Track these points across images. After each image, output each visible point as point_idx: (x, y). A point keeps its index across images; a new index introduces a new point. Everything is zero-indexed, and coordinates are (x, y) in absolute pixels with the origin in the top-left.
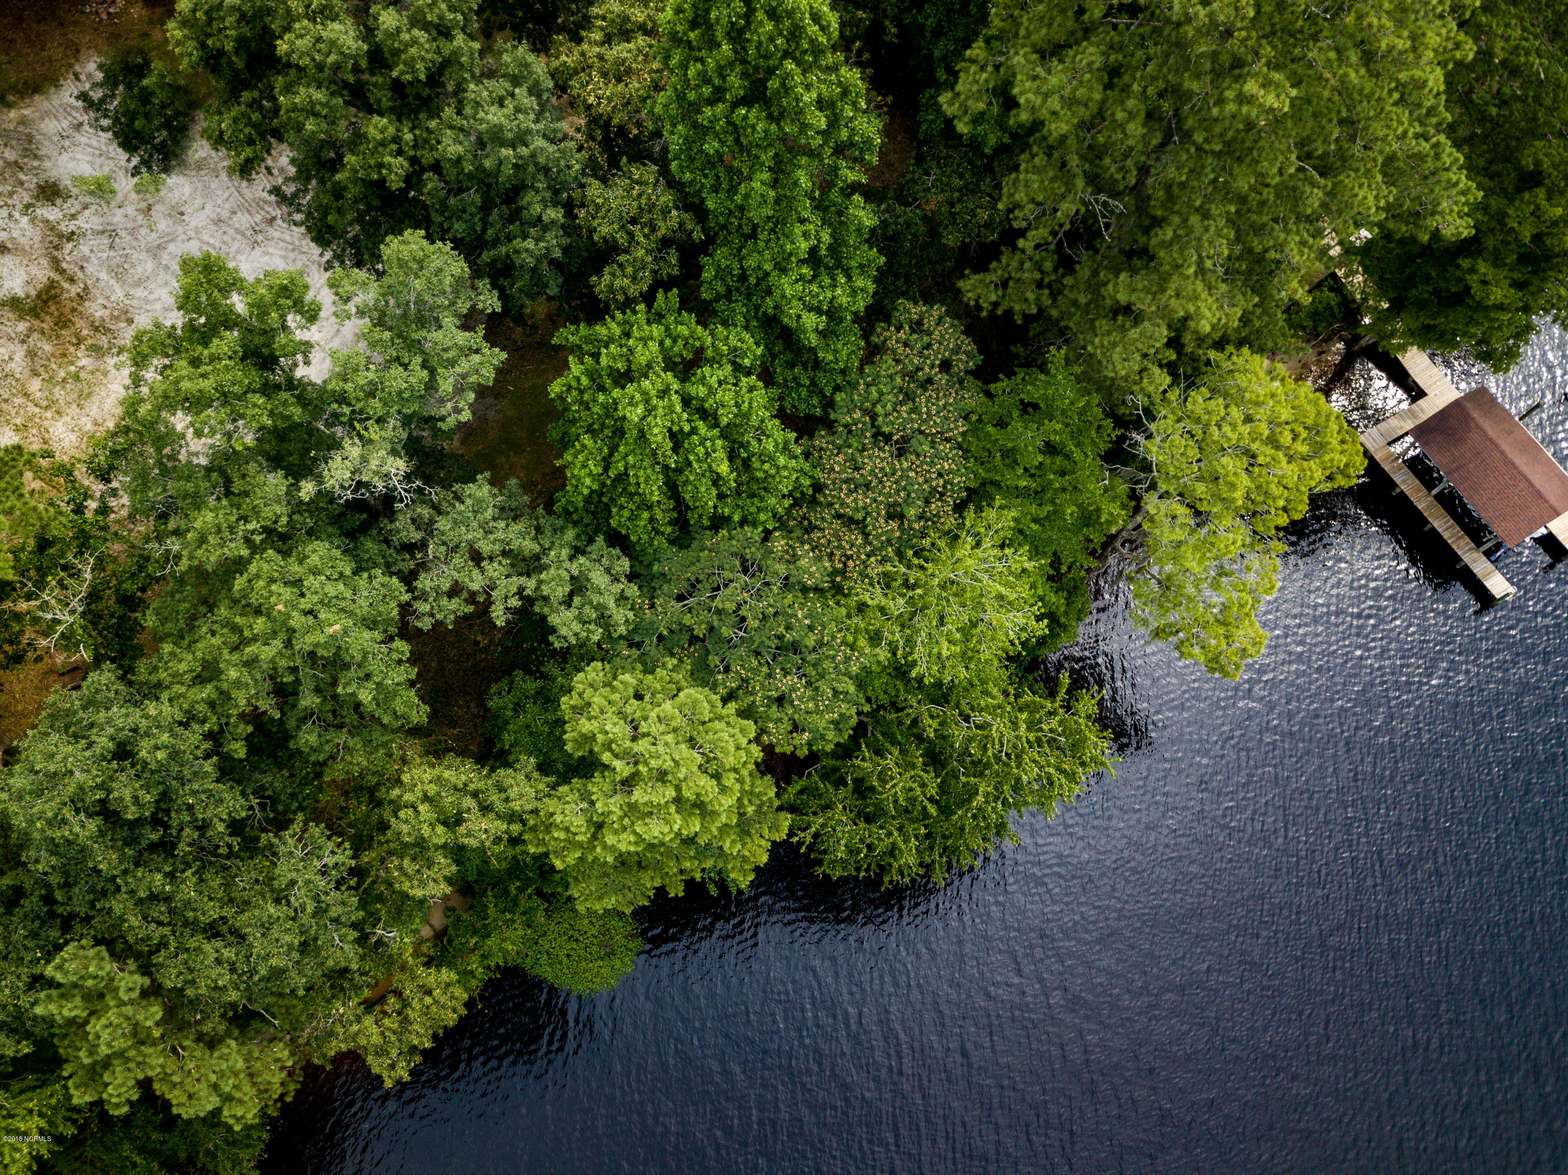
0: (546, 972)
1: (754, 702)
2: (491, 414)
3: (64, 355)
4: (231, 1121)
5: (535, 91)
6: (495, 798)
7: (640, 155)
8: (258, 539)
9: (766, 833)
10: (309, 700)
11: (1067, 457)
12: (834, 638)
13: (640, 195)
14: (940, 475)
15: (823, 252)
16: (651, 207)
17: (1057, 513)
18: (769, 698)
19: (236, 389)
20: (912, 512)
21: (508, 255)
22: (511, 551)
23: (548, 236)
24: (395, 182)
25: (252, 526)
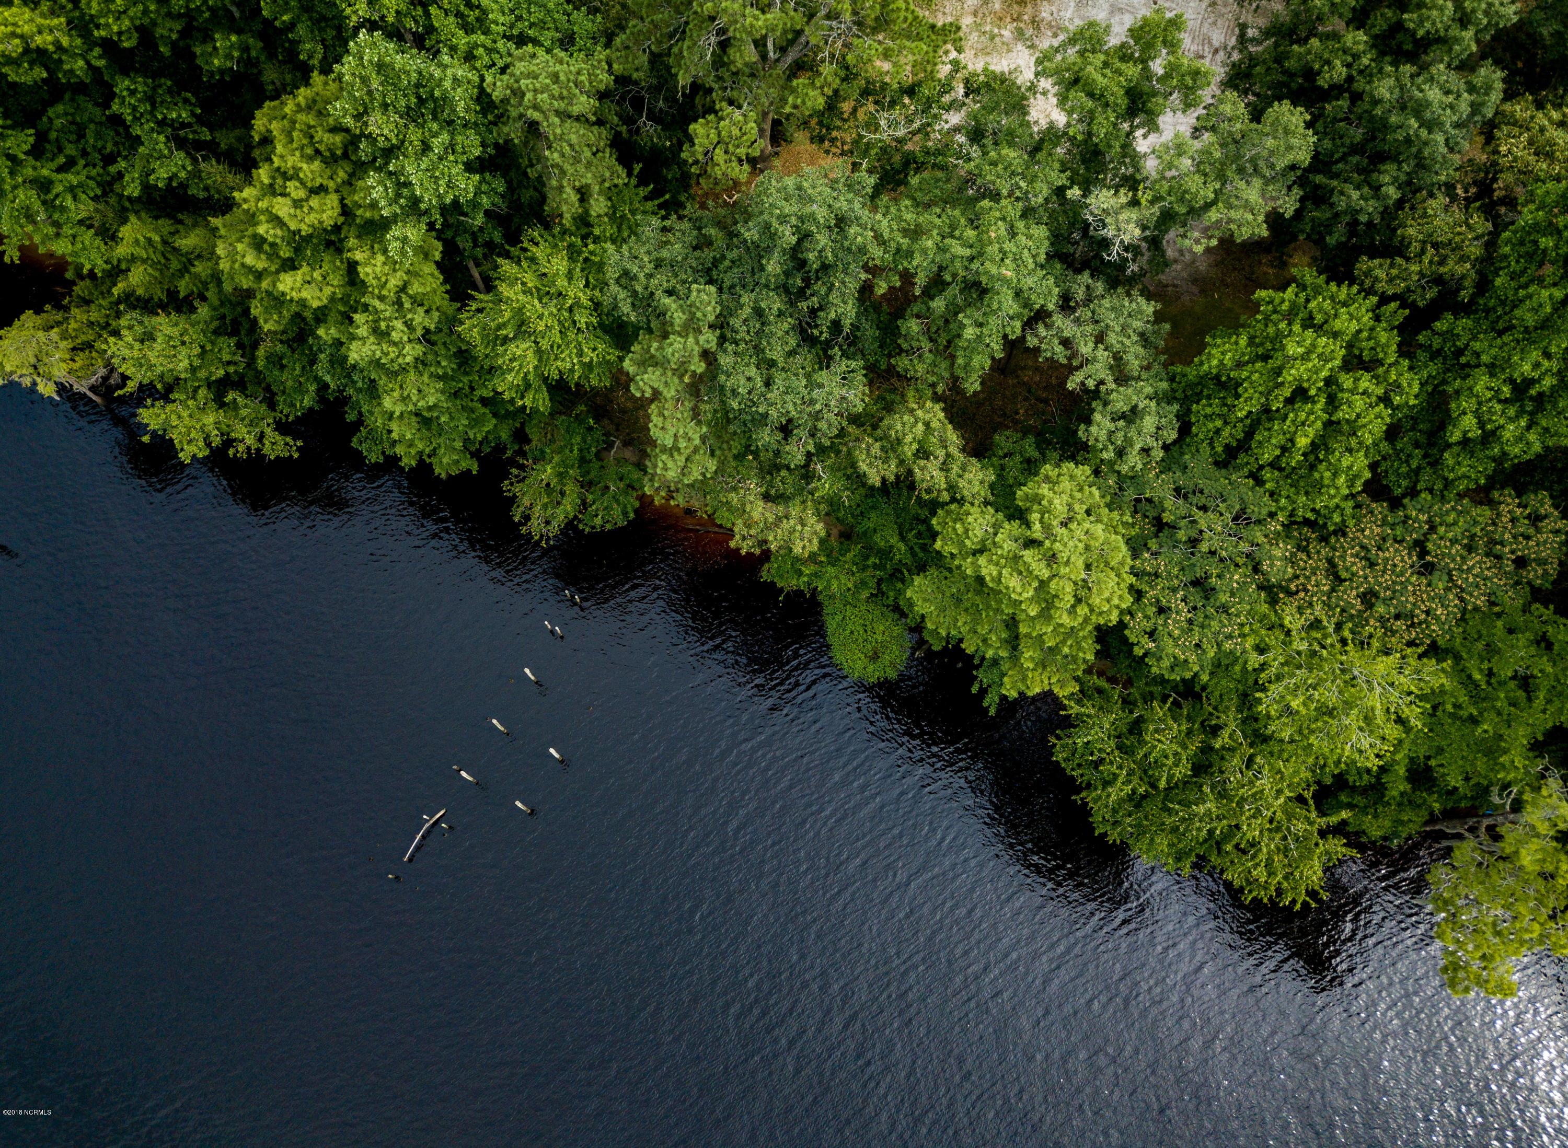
0: (831, 625)
1: (1146, 592)
2: (1186, 298)
3: (1001, 19)
4: (660, 464)
5: (1475, 108)
6: (955, 469)
7: (1489, 211)
8: (1018, 194)
9: (1053, 680)
10: (938, 304)
11: (1529, 699)
12: (1238, 616)
13: (1459, 234)
14: (1428, 613)
15: (1533, 392)
16: (1459, 247)
17: (1474, 721)
18: (1158, 601)
19: (1111, 99)
20: (1380, 609)
21: (1333, 190)
22: (1122, 357)
23: (1371, 202)
24: (1323, 82)
25: (1023, 184)
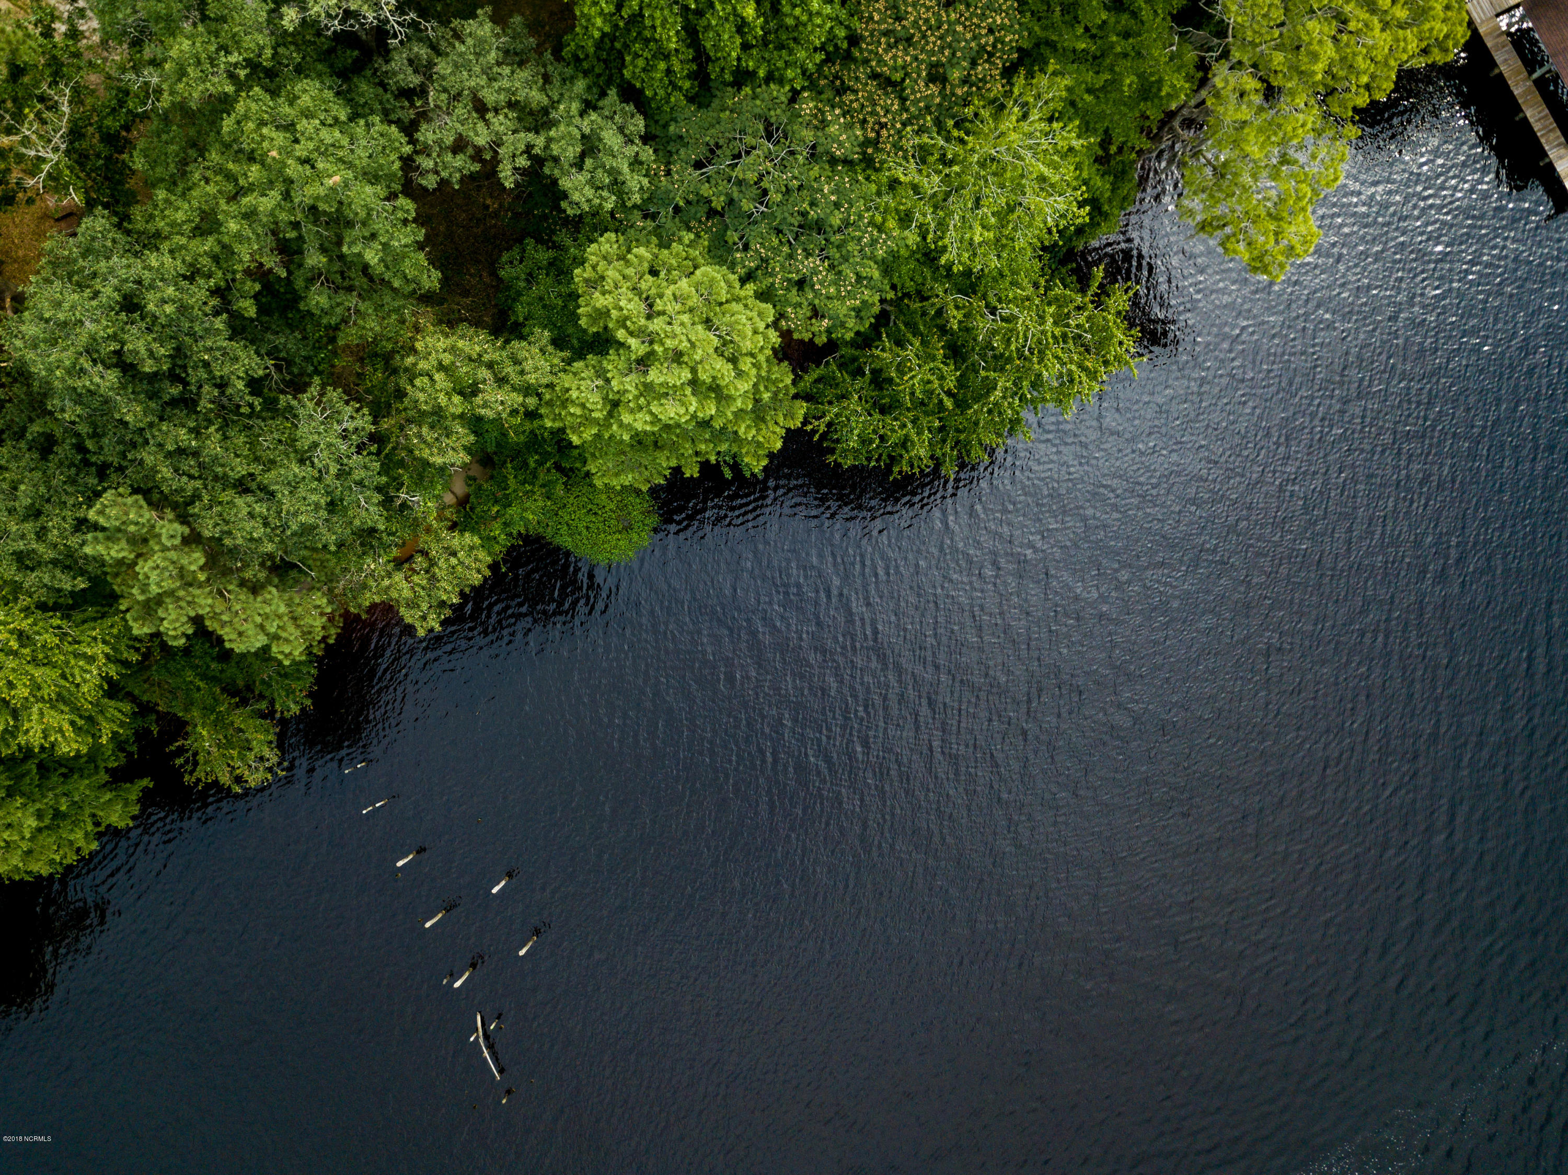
0: (566, 541)
1: (773, 284)
4: (280, 657)
6: (509, 370)
8: (242, 73)
9: (781, 420)
10: (314, 259)
11: (1134, 15)
12: (861, 217)
14: (991, 31)
17: (1115, 83)
18: (789, 280)
20: (956, 75)
22: (517, 102)
25: (234, 58)
